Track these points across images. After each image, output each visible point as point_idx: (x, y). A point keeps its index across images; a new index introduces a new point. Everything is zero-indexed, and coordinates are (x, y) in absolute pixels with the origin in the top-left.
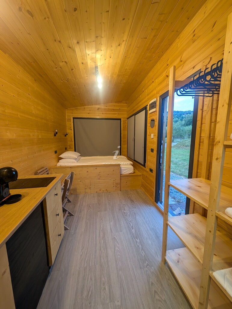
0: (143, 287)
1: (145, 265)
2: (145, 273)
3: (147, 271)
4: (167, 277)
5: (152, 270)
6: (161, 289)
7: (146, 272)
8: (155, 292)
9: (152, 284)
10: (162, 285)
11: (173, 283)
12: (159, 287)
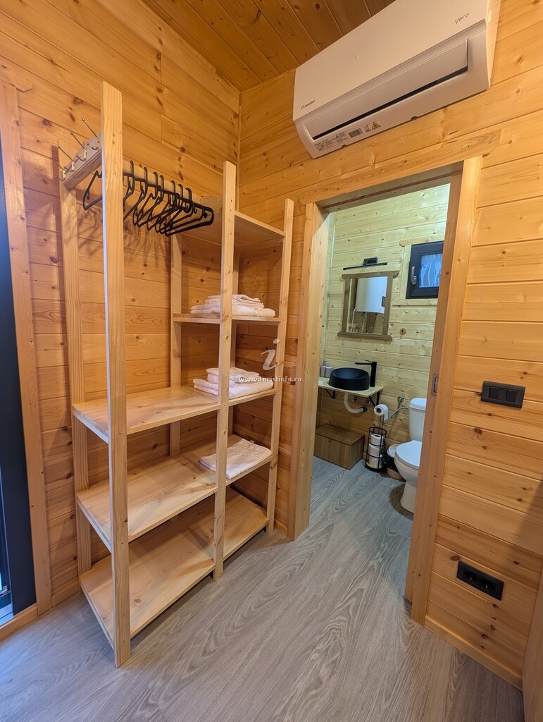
0: (208, 688)
1: (148, 715)
2: (176, 700)
3: (167, 699)
4: (162, 641)
5: (159, 684)
6: (194, 644)
7: (171, 697)
8: (205, 653)
9: (192, 668)
10: (185, 645)
11: (170, 625)
12: (193, 649)
